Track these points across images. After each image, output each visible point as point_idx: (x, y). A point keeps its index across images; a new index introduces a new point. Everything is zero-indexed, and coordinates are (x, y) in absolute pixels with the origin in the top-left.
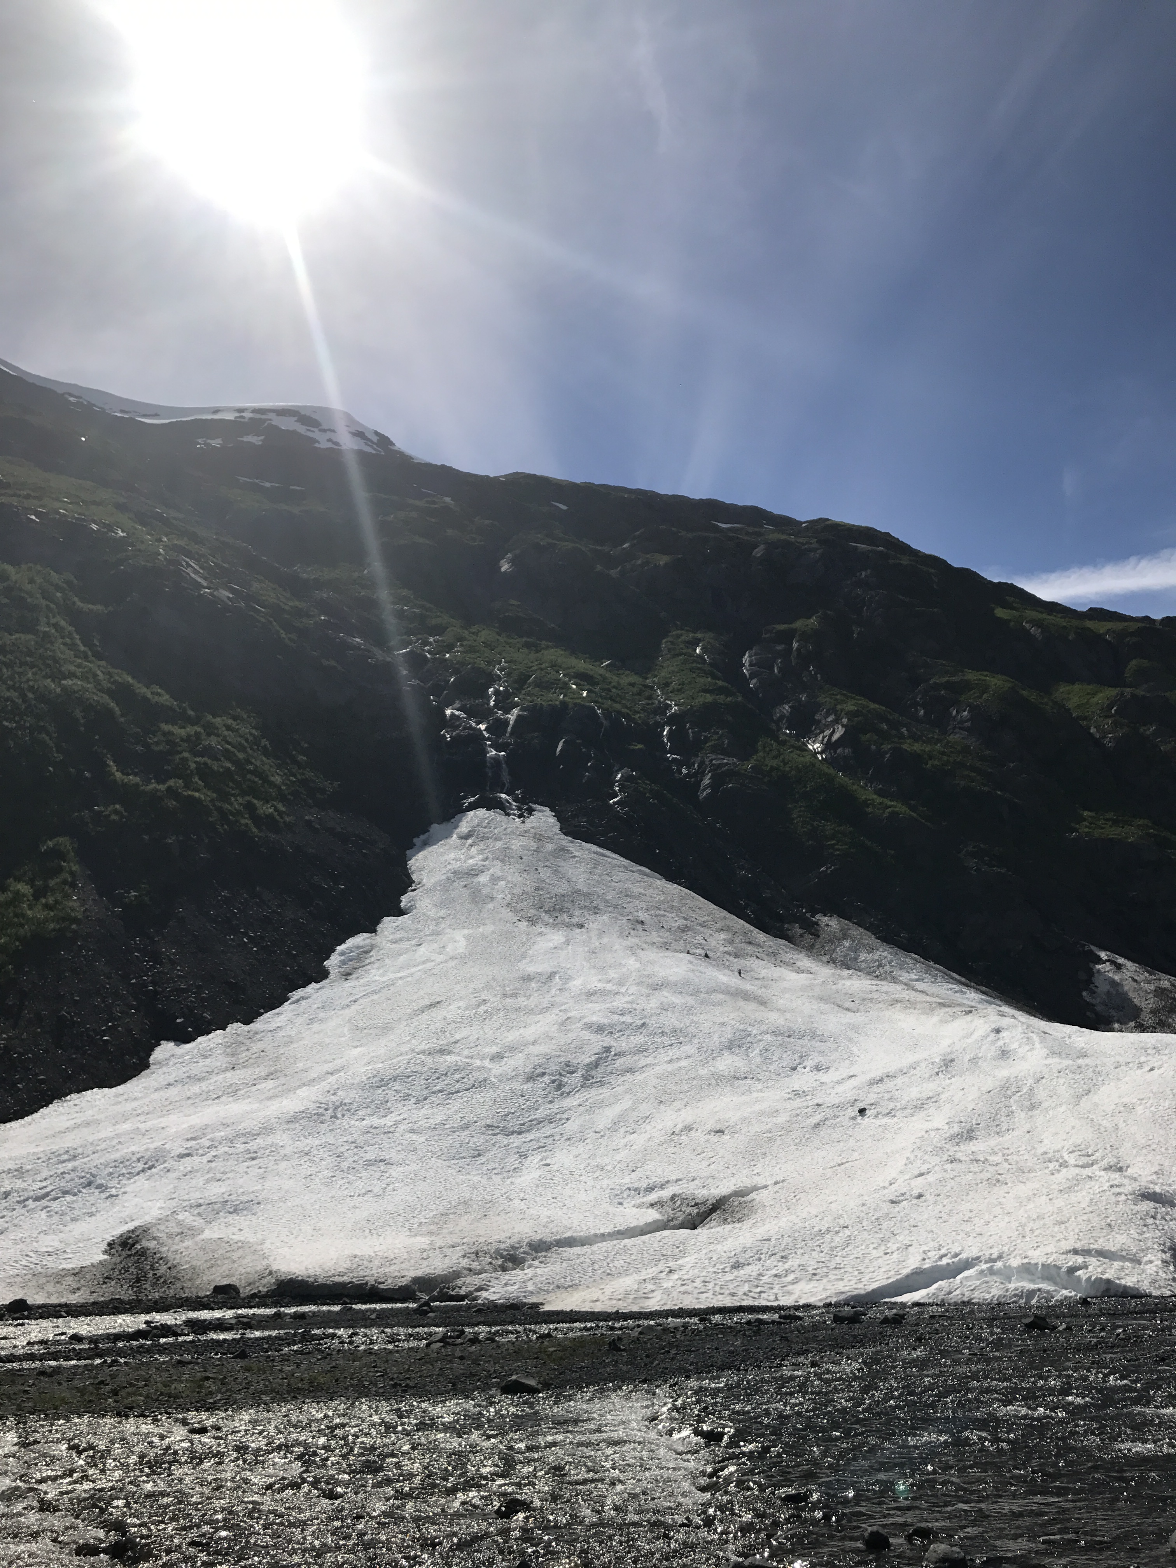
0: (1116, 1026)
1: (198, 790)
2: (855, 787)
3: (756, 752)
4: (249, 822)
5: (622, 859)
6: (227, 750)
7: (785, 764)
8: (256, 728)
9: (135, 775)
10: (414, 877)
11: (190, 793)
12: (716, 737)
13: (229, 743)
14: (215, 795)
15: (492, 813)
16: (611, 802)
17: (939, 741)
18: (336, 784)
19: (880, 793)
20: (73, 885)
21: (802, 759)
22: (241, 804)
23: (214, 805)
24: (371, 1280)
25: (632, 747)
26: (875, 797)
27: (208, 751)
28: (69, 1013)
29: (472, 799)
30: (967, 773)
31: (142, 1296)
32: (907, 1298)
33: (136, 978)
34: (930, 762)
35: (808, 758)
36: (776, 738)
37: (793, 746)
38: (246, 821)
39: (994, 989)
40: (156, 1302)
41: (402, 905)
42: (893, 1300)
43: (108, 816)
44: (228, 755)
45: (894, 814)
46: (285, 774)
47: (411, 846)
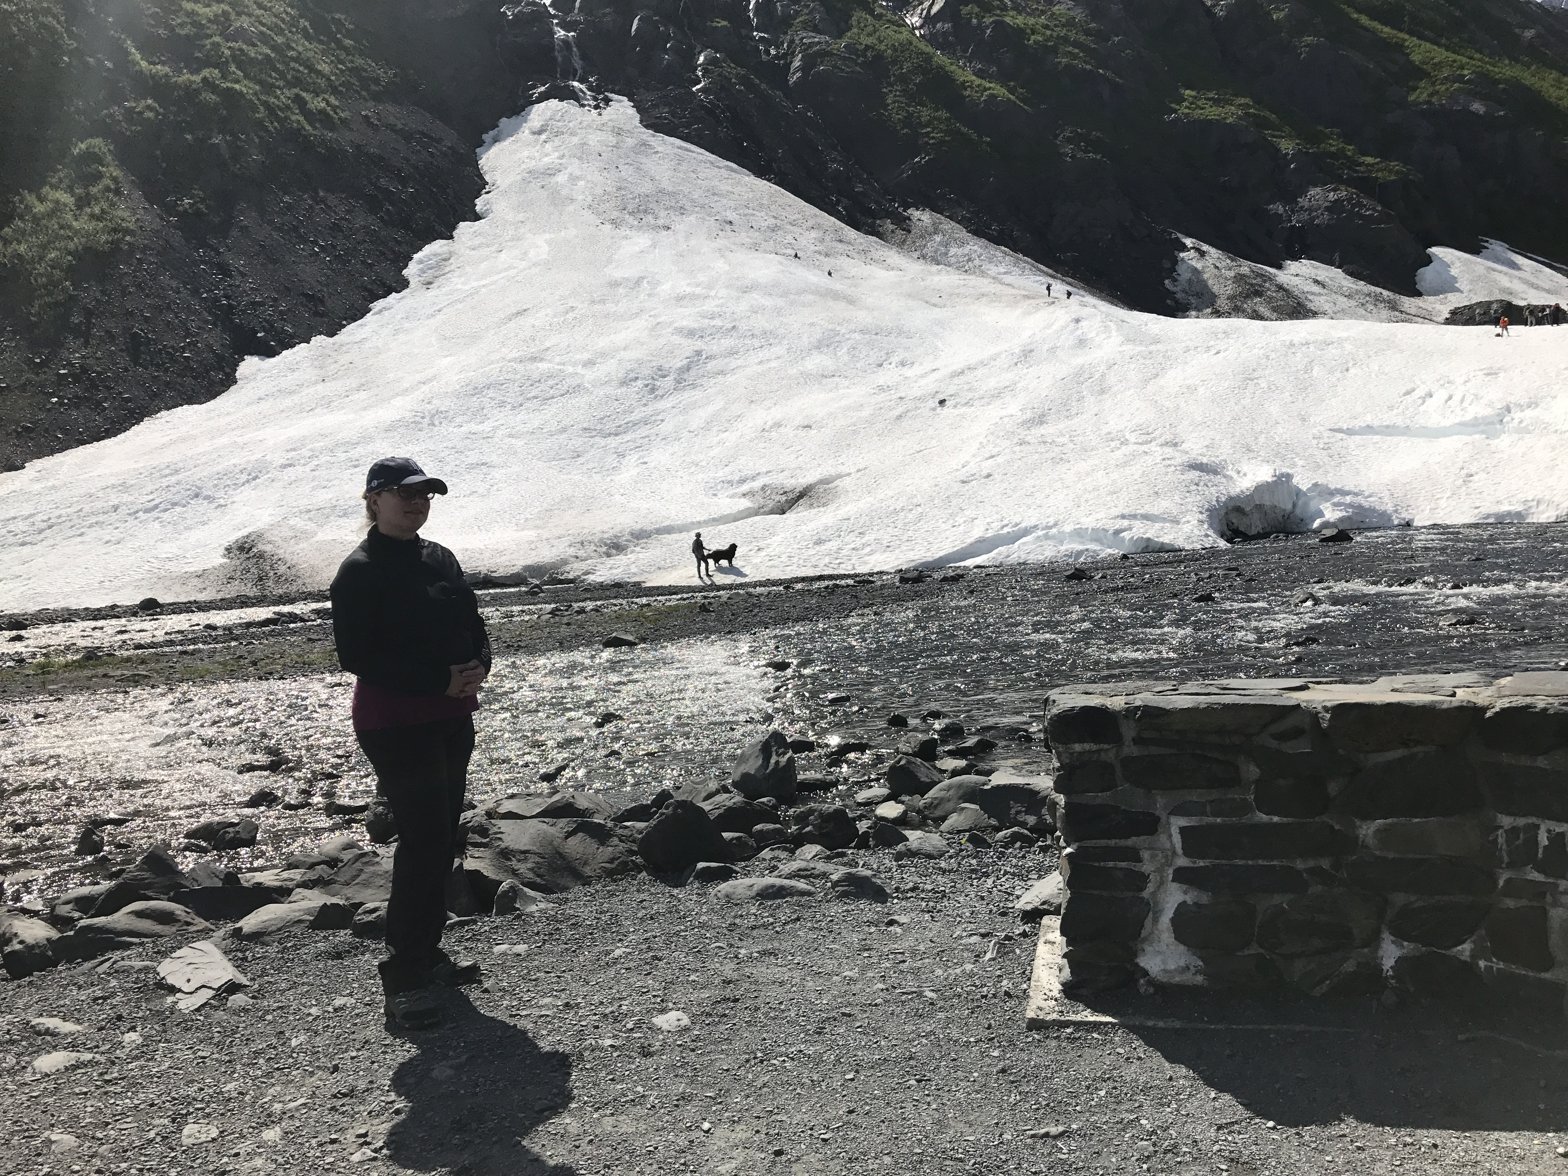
0: (1194, 313)
1: (237, 81)
2: (953, 68)
3: (849, 28)
4: (301, 119)
5: (707, 153)
6: (262, 33)
7: (881, 42)
8: (292, 7)
9: (163, 63)
10: (487, 178)
11: (229, 85)
12: (806, 11)
13: (264, 25)
14: (257, 87)
15: (564, 103)
16: (694, 89)
17: (1043, 12)
18: (391, 73)
19: (979, 74)
20: (118, 192)
21: (898, 36)
22: (289, 98)
23: (259, 99)
24: (484, 571)
25: (715, 24)
26: (974, 78)
27: (240, 34)
28: (142, 330)
29: (543, 89)
30: (1070, 49)
31: (267, 592)
32: (970, 563)
33: (207, 292)
34: (1033, 37)
35: (905, 35)
36: (871, 12)
37: (889, 21)
38: (297, 117)
39: (1081, 280)
40: (281, 596)
41: (478, 208)
42: (957, 565)
43: (141, 113)
44: (265, 39)
45: (993, 97)
46: (332, 62)
47: (481, 143)
